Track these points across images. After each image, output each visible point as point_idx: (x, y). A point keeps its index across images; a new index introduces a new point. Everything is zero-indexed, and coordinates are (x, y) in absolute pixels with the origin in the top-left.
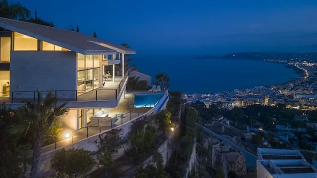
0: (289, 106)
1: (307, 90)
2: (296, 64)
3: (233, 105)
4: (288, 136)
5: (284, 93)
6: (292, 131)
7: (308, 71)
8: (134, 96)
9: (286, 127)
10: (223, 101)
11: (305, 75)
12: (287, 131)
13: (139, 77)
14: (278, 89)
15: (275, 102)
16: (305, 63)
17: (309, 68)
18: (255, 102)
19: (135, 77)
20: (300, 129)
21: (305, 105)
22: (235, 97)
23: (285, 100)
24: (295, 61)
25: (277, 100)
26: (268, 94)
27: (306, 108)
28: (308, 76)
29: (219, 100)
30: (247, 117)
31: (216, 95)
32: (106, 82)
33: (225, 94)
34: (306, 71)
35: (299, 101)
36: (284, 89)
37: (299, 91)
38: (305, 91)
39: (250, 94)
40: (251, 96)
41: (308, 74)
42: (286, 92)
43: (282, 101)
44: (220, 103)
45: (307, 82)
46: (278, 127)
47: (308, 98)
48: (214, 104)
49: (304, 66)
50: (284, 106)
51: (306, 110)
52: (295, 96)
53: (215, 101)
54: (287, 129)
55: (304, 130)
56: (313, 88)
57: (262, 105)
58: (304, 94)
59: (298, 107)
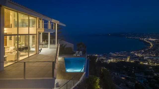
0: (142, 62)
1: (152, 54)
2: (145, 40)
3: (109, 61)
4: (143, 80)
5: (138, 55)
6: (144, 77)
7: (152, 43)
8: (63, 59)
9: (141, 75)
10: (104, 58)
11: (151, 46)
12: (142, 77)
13: (66, 45)
14: (135, 53)
15: (133, 60)
16: (150, 39)
17: (153, 42)
18: (122, 60)
19: (63, 44)
20: (149, 76)
21: (151, 62)
22: (111, 57)
23: (139, 59)
24: (144, 38)
25: (134, 59)
26: (129, 55)
27: (152, 64)
28: (152, 46)
29: (102, 58)
30: (118, 68)
31: (100, 55)
32: (43, 49)
33: (105, 55)
34: (151, 43)
35: (148, 60)
36: (138, 53)
37: (147, 54)
38: (151, 55)
39: (119, 55)
40: (119, 56)
41: (152, 45)
42: (140, 55)
43: (137, 60)
44: (102, 60)
45: (151, 49)
46: (136, 74)
47: (153, 59)
48: (100, 60)
49: (149, 41)
50: (139, 62)
51: (152, 65)
52: (145, 57)
53: (100, 59)
54: (141, 76)
55: (152, 77)
56: (155, 53)
57: (126, 61)
58: (150, 56)
59: (147, 64)
